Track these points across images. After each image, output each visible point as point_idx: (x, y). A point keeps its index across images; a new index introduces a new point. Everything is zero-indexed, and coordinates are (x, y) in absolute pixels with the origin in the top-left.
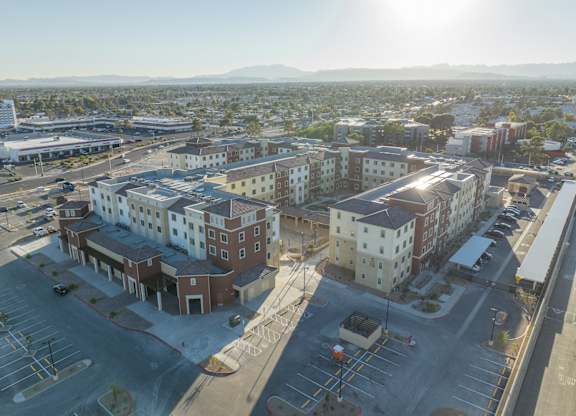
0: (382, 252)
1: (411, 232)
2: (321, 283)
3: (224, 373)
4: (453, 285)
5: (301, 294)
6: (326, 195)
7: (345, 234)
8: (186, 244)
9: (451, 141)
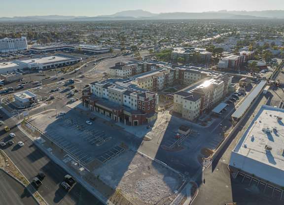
0: (190, 108)
1: (200, 102)
2: (172, 117)
3: (148, 140)
4: (212, 119)
5: (166, 120)
6: (170, 86)
7: (179, 102)
8: (130, 105)
9: (220, 62)
